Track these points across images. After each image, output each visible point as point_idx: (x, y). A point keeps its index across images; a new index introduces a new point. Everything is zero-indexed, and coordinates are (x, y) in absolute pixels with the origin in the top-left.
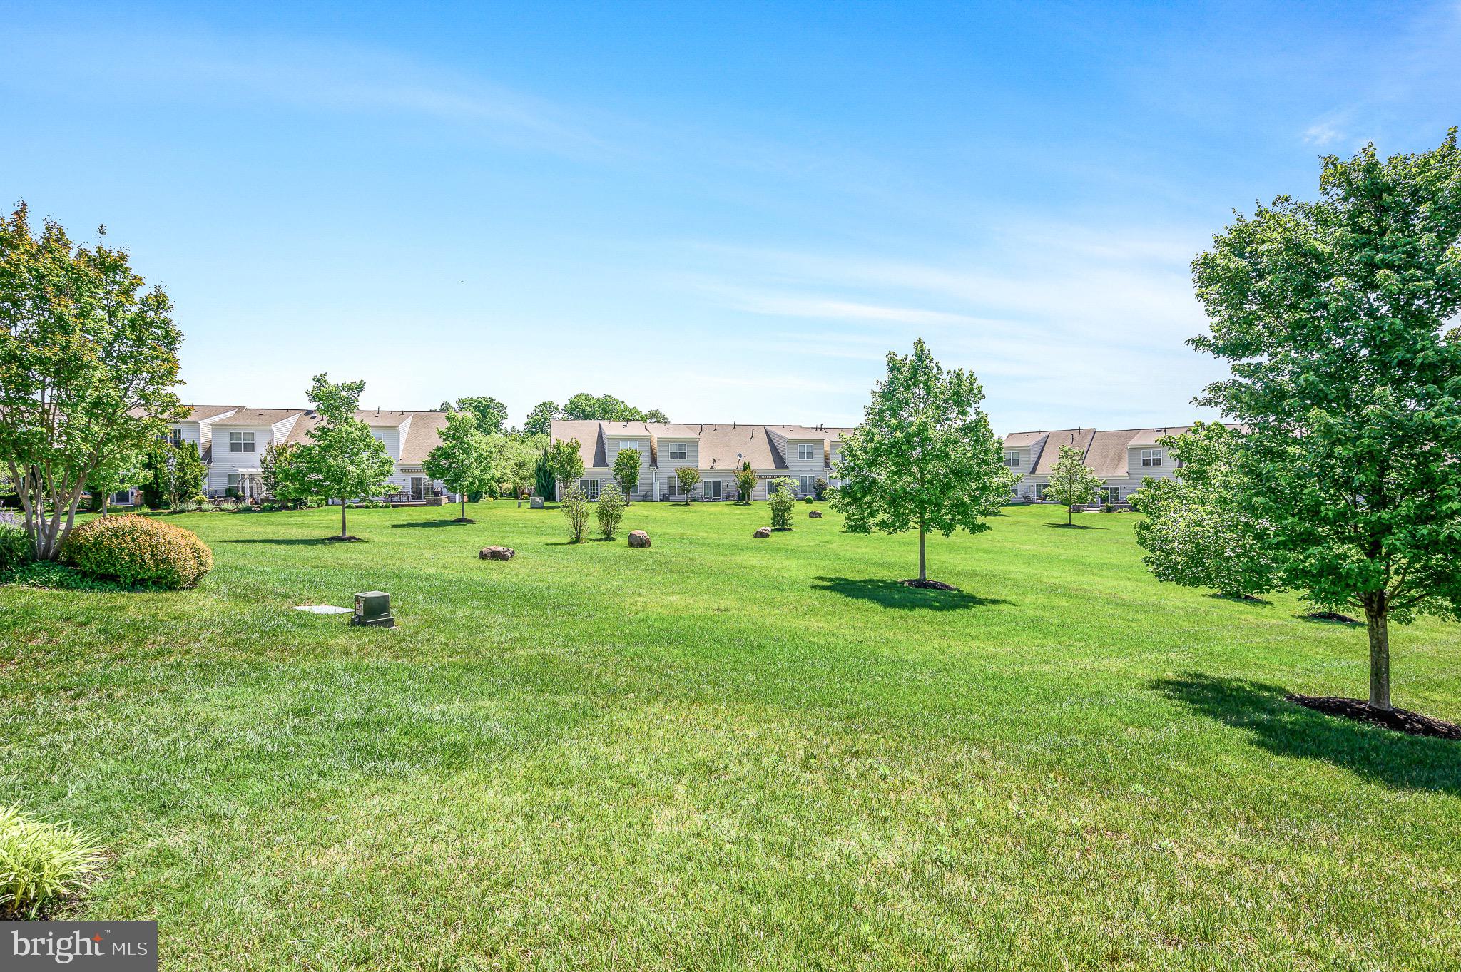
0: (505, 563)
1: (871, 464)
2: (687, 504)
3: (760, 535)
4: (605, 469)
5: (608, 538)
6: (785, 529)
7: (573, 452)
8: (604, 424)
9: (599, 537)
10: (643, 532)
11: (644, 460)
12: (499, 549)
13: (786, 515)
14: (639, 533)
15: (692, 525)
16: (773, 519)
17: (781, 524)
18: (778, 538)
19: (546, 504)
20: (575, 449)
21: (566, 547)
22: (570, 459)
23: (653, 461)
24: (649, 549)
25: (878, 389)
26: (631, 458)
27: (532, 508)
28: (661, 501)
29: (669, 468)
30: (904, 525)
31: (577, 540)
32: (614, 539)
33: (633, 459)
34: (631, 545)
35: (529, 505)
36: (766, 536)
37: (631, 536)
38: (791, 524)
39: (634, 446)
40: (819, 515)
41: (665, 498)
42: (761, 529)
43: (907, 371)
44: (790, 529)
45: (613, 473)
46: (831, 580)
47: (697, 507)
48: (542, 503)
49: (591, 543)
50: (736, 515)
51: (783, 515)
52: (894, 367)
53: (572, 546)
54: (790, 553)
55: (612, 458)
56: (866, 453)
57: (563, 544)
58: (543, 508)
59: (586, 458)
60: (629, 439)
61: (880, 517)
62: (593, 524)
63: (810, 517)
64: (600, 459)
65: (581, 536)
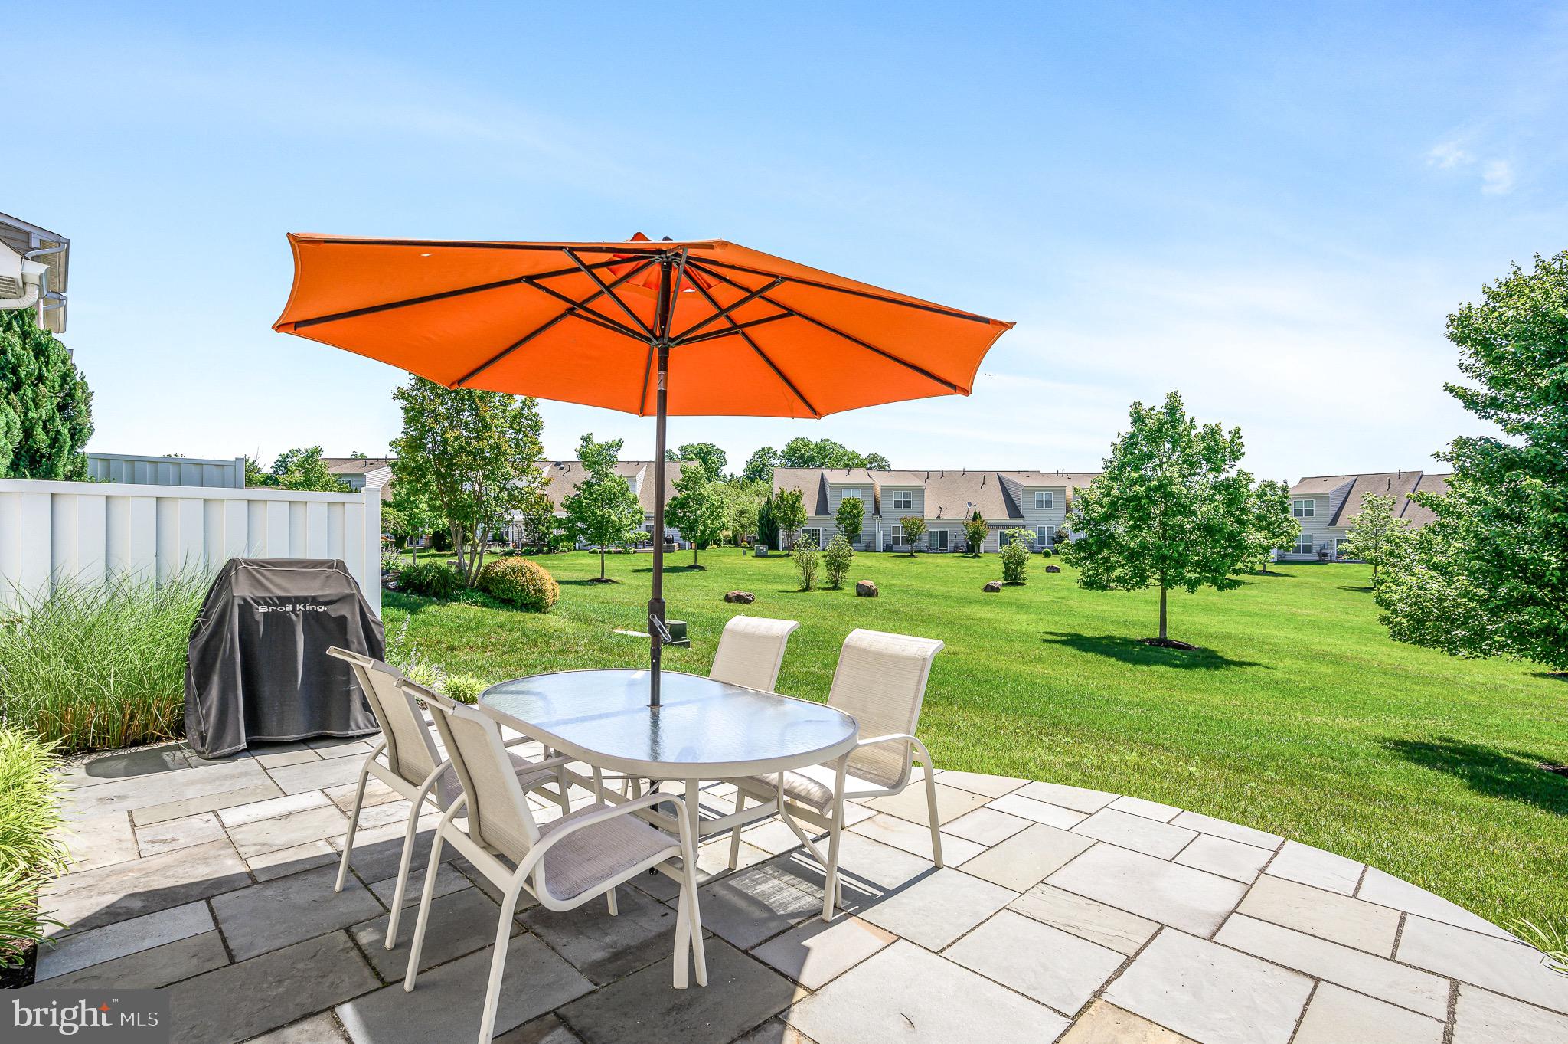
0: (748, 606)
1: (1107, 517)
2: (912, 556)
3: (989, 589)
4: (828, 518)
5: (836, 587)
6: (1018, 584)
7: (797, 501)
8: (827, 472)
9: (827, 586)
10: (870, 582)
11: (867, 509)
12: (742, 594)
13: (1019, 570)
14: (867, 582)
15: (917, 577)
16: (1005, 572)
17: (1013, 576)
18: (1008, 593)
19: (770, 552)
20: (798, 498)
21: (798, 594)
22: (794, 507)
23: (877, 510)
24: (876, 599)
25: (1118, 441)
26: (854, 506)
27: (757, 556)
28: (884, 551)
29: (893, 517)
30: (1142, 580)
31: (807, 589)
32: (841, 589)
33: (856, 508)
34: (859, 594)
35: (753, 553)
36: (997, 590)
37: (859, 586)
38: (1024, 579)
39: (857, 494)
40: (1057, 570)
41: (888, 549)
42: (991, 583)
43: (1152, 424)
44: (1023, 584)
45: (836, 522)
46: (1062, 634)
47: (922, 558)
48: (766, 552)
49: (820, 592)
50: (964, 567)
51: (1016, 569)
52: (1138, 418)
53: (802, 594)
54: (1023, 607)
55: (834, 506)
56: (1102, 506)
57: (794, 592)
58: (767, 556)
59: (808, 507)
60: (851, 487)
61: (1118, 572)
62: (821, 574)
63: (1047, 571)
64: (823, 508)
65: (811, 584)
